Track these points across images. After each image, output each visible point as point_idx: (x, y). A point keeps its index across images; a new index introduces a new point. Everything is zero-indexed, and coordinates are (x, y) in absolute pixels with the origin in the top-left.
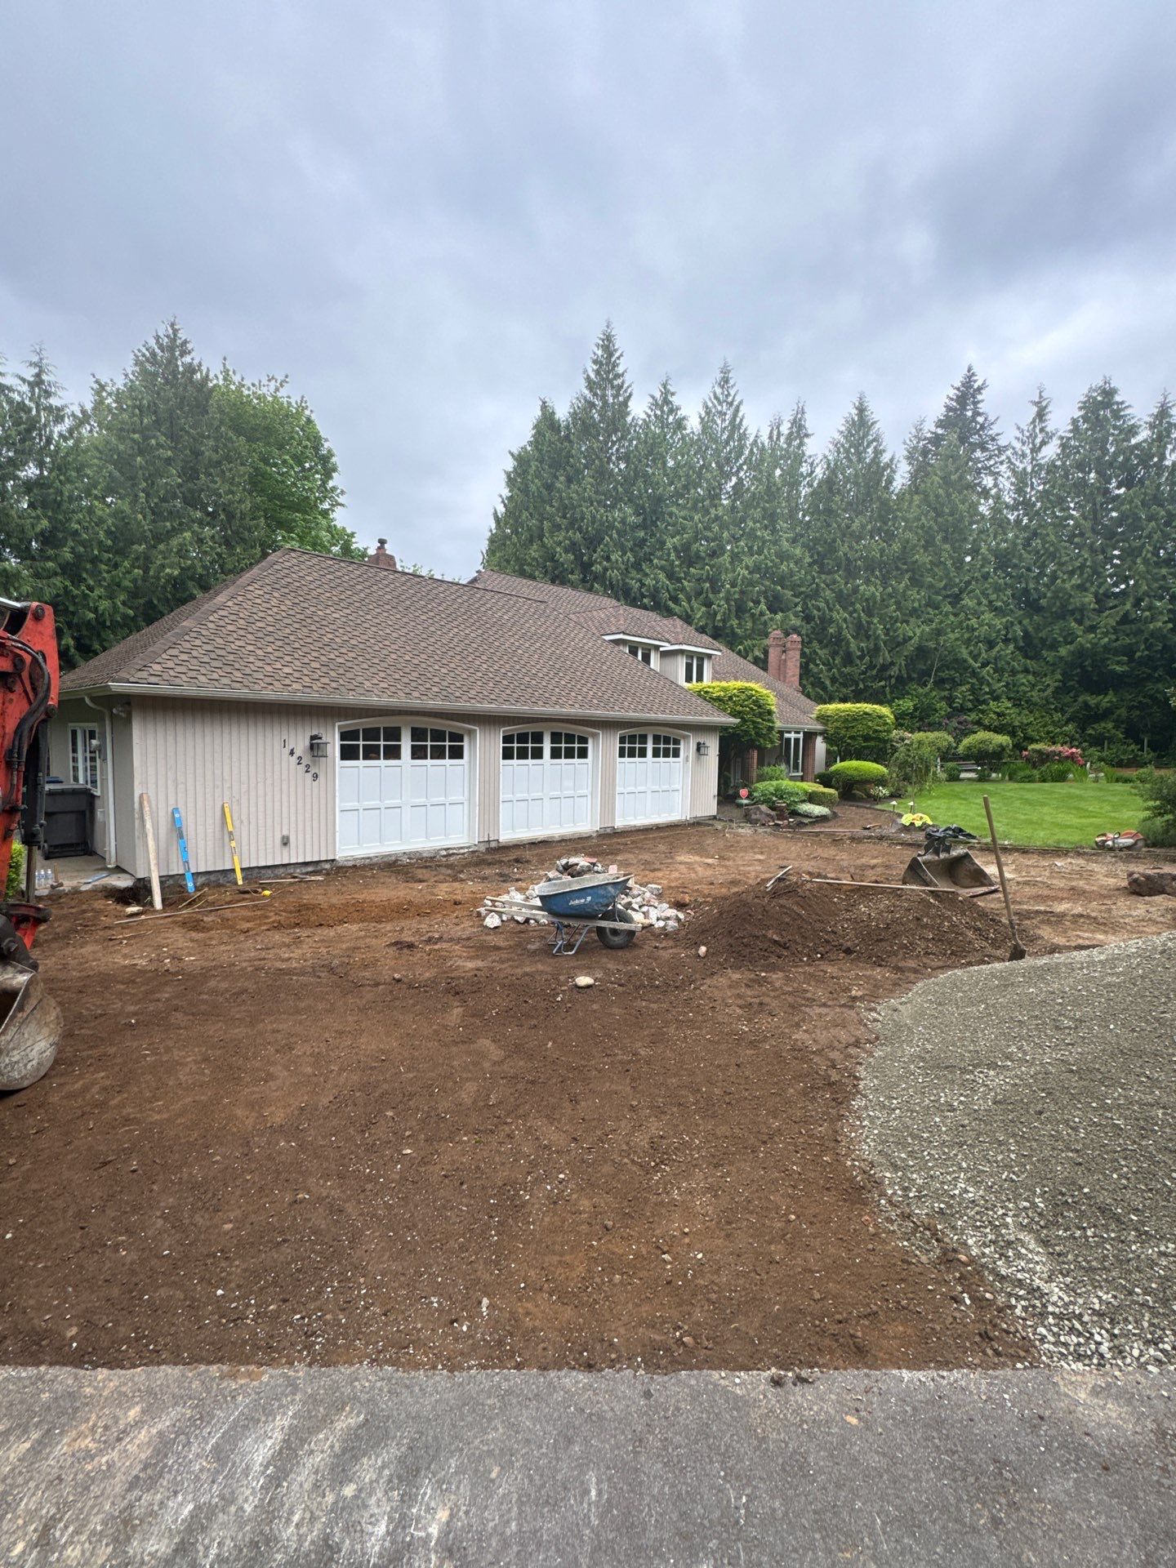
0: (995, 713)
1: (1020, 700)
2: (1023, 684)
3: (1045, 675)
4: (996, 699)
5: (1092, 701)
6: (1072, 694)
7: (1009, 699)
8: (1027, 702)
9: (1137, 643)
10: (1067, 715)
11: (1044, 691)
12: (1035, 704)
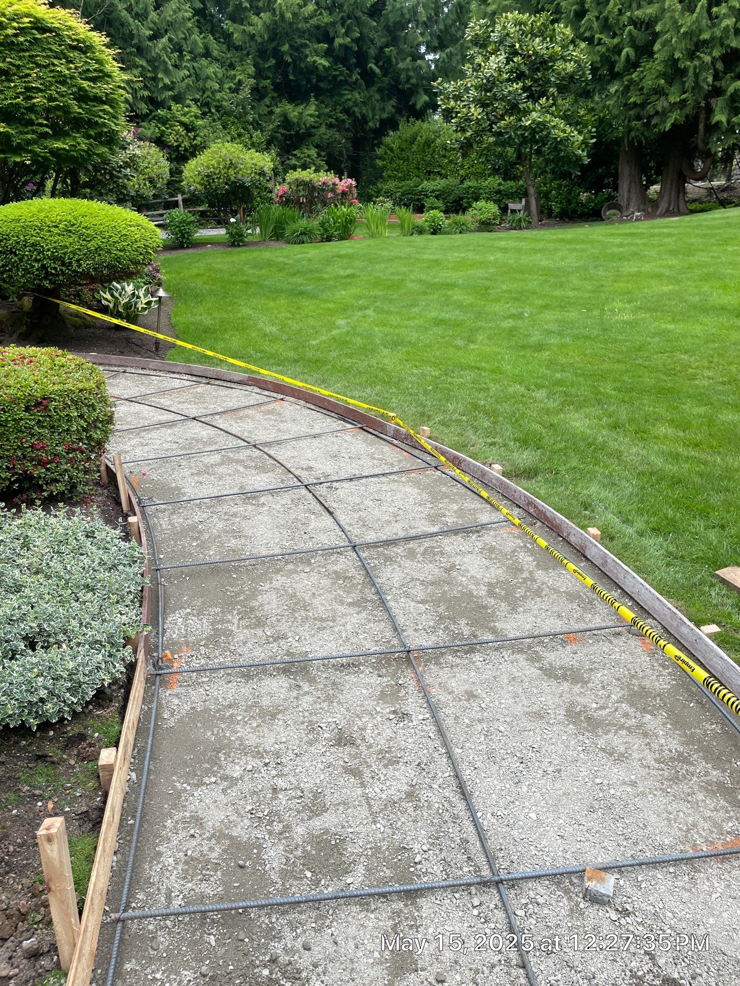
0: (182, 124)
1: (207, 105)
2: (208, 78)
3: (232, 66)
4: (178, 99)
5: (293, 112)
6: (267, 101)
7: (196, 101)
8: (218, 108)
9: (333, 24)
10: (267, 134)
11: (235, 91)
12: (228, 114)
